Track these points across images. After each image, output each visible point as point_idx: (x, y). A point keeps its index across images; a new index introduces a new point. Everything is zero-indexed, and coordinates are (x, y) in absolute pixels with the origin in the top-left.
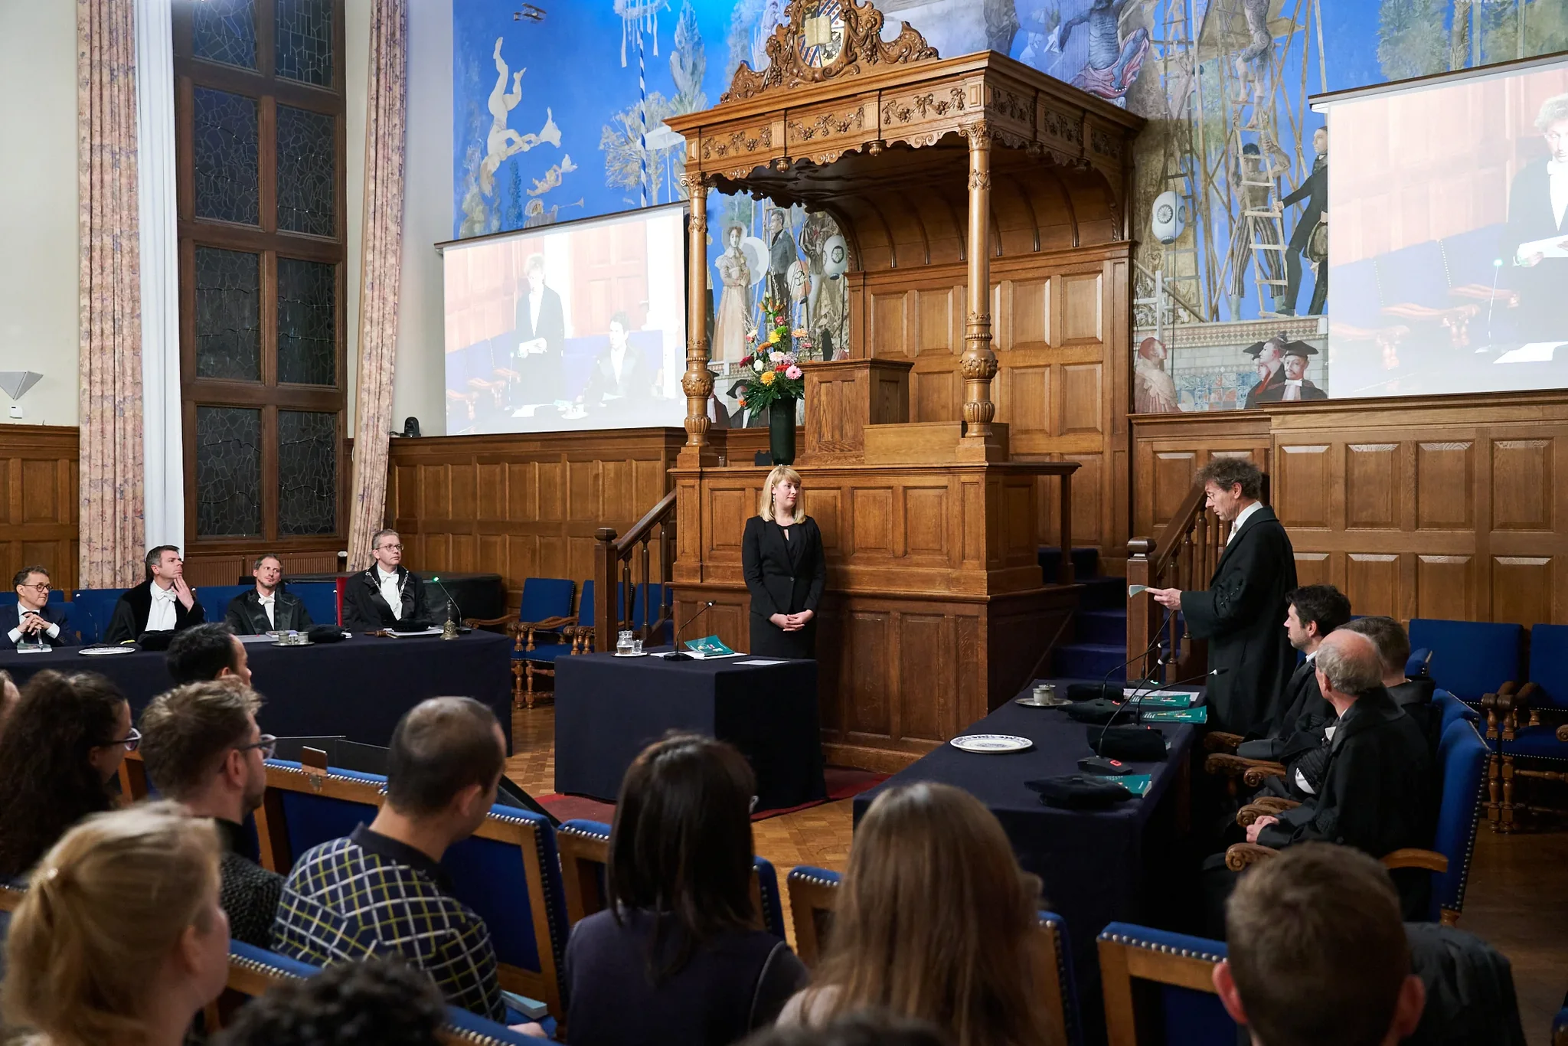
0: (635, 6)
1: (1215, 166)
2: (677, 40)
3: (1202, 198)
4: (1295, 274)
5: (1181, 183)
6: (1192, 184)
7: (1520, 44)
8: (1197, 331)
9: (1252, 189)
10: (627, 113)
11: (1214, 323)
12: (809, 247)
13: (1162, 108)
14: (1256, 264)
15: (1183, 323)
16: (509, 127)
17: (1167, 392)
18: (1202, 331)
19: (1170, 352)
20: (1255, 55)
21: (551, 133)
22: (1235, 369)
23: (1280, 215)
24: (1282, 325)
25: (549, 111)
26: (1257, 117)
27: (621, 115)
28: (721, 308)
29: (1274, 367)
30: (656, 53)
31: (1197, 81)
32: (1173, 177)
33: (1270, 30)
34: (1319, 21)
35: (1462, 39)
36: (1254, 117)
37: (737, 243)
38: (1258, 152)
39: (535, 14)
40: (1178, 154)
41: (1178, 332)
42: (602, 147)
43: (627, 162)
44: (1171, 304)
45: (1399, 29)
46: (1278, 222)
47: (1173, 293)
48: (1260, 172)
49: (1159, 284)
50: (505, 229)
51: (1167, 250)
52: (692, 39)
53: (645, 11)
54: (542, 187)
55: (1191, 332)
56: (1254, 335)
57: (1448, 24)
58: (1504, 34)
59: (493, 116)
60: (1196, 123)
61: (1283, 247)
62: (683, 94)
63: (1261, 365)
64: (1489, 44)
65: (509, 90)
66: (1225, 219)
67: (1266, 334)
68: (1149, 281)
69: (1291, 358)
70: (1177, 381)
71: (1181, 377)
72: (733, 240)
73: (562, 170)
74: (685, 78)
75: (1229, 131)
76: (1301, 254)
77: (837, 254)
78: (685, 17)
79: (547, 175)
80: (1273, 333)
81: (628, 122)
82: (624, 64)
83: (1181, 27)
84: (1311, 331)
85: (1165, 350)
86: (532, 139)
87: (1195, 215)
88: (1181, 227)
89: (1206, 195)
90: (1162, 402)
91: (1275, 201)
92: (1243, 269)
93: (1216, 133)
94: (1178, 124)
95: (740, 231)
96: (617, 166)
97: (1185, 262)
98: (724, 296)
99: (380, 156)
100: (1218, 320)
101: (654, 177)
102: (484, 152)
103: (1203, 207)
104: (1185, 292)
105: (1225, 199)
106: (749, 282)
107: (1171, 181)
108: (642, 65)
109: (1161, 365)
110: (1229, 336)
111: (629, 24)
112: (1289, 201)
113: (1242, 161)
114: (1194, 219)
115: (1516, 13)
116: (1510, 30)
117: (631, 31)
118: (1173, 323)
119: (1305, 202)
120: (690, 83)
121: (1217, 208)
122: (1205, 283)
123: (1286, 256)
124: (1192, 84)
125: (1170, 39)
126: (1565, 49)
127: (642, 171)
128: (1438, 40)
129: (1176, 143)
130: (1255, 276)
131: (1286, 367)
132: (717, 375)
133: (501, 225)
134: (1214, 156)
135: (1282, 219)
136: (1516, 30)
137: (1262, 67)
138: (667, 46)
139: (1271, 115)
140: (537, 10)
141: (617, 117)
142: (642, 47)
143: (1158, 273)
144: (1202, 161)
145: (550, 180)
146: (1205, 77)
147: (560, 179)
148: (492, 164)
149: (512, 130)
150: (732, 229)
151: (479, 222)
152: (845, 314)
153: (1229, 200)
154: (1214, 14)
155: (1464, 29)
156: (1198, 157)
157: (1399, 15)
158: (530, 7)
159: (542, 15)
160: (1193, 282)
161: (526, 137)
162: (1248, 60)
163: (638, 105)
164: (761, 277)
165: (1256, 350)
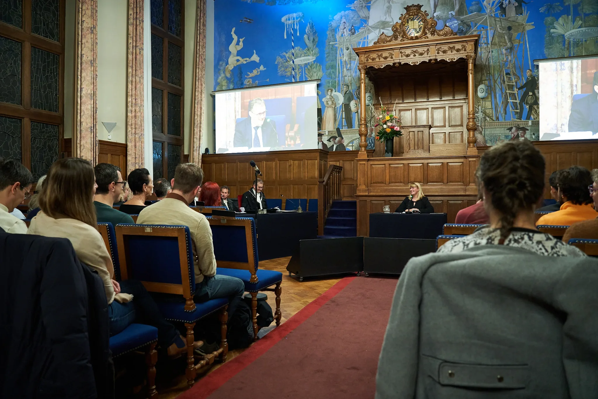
0: (290, 20)
1: (497, 78)
2: (306, 31)
3: (493, 87)
4: (522, 109)
5: (487, 82)
6: (490, 82)
7: (584, 51)
8: (492, 124)
9: (508, 85)
10: (287, 53)
11: (497, 122)
12: (359, 96)
13: (480, 61)
14: (510, 105)
15: (488, 121)
16: (237, 55)
17: (483, 141)
18: (494, 124)
19: (484, 129)
20: (508, 49)
21: (255, 58)
22: (504, 134)
23: (517, 92)
24: (518, 123)
25: (255, 51)
26: (510, 65)
27: (284, 53)
28: (325, 114)
29: (516, 134)
30: (298, 34)
31: (491, 54)
32: (484, 80)
33: (513, 42)
34: (527, 41)
35: (568, 49)
36: (508, 65)
37: (331, 94)
38: (510, 75)
39: (249, 21)
40: (485, 74)
41: (486, 124)
42: (276, 63)
43: (287, 67)
44: (484, 116)
45: (550, 45)
46: (516, 94)
47: (484, 113)
48: (511, 81)
49: (480, 110)
50: (235, 88)
51: (483, 100)
52: (313, 31)
53: (294, 22)
54: (251, 75)
55: (490, 124)
56: (510, 125)
57: (564, 45)
58: (579, 49)
59: (231, 52)
60: (491, 65)
61: (518, 101)
62: (309, 48)
63: (512, 133)
64: (575, 51)
65: (238, 44)
66: (500, 93)
67: (513, 125)
68: (477, 109)
69: (521, 132)
70: (486, 137)
71: (487, 136)
72: (329, 93)
73: (260, 70)
74: (310, 43)
75: (501, 69)
76: (523, 103)
77: (369, 98)
78: (310, 25)
79: (254, 71)
80: (515, 125)
81: (287, 55)
82: (285, 37)
83: (485, 39)
84: (527, 124)
85: (482, 129)
86: (247, 60)
87: (491, 91)
88: (486, 94)
89: (495, 86)
90: (481, 143)
91: (515, 89)
92: (506, 107)
93: (497, 69)
94: (485, 66)
95: (332, 91)
96: (283, 69)
97: (488, 104)
98: (326, 110)
99: (200, 61)
100: (499, 121)
101: (298, 73)
102: (227, 63)
103: (494, 89)
104: (488, 112)
105: (500, 87)
106: (335, 106)
107: (483, 81)
108: (293, 38)
109: (481, 133)
110: (502, 125)
111: (287, 25)
112: (519, 89)
113: (505, 77)
114: (491, 92)
115: (582, 44)
116: (580, 48)
117: (288, 28)
118: (485, 121)
119: (524, 89)
120: (312, 44)
121: (498, 90)
122: (495, 110)
123: (519, 103)
124: (489, 55)
125: (482, 42)
126: (597, 53)
127: (293, 71)
128: (561, 49)
129: (485, 71)
130: (510, 109)
131: (519, 134)
132: (323, 135)
133: (234, 87)
134: (497, 75)
135: (517, 94)
136: (582, 48)
137: (511, 52)
138: (303, 32)
139: (514, 65)
140: (250, 20)
141: (283, 54)
142: (293, 33)
143: (480, 107)
144: (493, 76)
145: (255, 72)
146: (493, 53)
147: (259, 73)
148: (231, 67)
149: (239, 57)
150: (329, 90)
151: (225, 86)
152: (372, 116)
153: (502, 88)
154: (496, 37)
155: (568, 46)
156: (492, 76)
157: (550, 42)
158: (247, 18)
159: (251, 21)
160: (491, 110)
161: (245, 59)
162: (506, 50)
163: (291, 50)
164: (340, 105)
165: (510, 129)
